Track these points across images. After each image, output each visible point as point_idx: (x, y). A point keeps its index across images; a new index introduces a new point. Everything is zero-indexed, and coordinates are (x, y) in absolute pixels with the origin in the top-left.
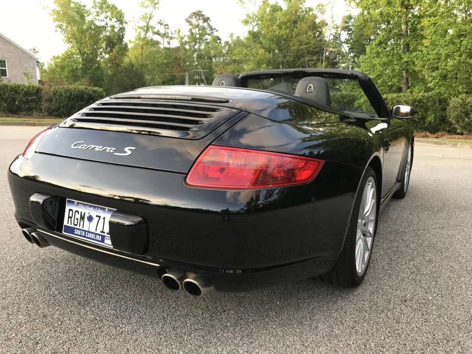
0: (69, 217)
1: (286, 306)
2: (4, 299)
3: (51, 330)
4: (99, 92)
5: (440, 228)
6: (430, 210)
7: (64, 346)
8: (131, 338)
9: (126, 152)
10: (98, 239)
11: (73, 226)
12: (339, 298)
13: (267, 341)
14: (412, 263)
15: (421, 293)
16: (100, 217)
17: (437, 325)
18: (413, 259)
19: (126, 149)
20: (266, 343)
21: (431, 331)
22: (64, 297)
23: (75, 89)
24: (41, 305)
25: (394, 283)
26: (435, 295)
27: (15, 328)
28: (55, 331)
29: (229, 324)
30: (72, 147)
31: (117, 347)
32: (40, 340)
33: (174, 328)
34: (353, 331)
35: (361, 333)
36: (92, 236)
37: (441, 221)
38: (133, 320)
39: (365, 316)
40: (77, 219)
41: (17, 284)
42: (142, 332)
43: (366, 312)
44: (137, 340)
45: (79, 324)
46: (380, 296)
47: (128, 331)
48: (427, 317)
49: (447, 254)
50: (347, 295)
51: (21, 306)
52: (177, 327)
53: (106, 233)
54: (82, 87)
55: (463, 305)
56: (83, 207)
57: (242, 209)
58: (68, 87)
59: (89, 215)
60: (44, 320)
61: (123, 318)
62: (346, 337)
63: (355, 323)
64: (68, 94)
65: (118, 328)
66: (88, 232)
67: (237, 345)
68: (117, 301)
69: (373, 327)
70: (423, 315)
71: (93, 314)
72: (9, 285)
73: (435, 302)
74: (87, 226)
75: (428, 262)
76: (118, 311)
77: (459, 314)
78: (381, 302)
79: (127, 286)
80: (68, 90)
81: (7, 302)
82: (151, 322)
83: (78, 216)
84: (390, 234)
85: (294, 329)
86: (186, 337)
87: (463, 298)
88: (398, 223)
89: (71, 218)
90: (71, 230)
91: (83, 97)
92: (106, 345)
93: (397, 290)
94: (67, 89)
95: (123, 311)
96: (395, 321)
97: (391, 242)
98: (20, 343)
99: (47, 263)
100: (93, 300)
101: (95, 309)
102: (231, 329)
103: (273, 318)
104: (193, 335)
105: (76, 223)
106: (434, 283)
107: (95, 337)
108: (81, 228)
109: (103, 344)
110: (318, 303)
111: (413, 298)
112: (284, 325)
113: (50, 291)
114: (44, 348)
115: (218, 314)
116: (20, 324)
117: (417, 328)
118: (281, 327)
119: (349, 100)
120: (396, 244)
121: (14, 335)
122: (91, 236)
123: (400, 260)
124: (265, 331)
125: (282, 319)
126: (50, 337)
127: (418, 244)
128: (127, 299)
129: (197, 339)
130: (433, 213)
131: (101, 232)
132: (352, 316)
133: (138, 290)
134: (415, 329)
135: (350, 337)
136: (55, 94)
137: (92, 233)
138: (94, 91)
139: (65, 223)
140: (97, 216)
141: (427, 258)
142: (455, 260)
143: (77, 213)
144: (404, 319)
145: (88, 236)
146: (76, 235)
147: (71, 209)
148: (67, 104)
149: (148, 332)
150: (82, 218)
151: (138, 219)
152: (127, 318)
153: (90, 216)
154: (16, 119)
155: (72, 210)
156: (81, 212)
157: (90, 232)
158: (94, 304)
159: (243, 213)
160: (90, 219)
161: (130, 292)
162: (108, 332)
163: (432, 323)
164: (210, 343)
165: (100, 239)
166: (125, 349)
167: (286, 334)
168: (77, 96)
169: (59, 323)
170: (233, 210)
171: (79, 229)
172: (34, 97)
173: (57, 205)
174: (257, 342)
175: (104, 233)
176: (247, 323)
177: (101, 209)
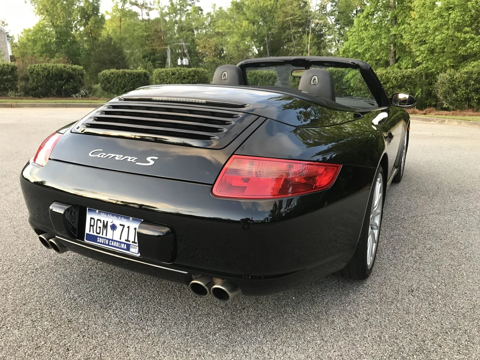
0: (91, 225)
1: (302, 301)
2: (24, 304)
3: (79, 336)
4: (78, 70)
5: (437, 214)
6: (425, 195)
7: (96, 352)
8: (159, 340)
9: (149, 162)
10: (123, 247)
11: (95, 234)
12: (351, 291)
13: (288, 338)
14: (414, 252)
15: (426, 283)
16: (124, 226)
17: (444, 314)
18: (415, 247)
19: (149, 159)
20: (288, 339)
21: (439, 322)
22: (84, 301)
23: (53, 67)
24: (63, 310)
25: (400, 273)
26: (439, 284)
27: (43, 335)
28: (83, 336)
29: (250, 322)
30: (90, 155)
31: (147, 350)
32: (70, 346)
33: (198, 328)
34: (367, 323)
35: (375, 326)
36: (117, 244)
37: (437, 206)
38: (157, 322)
39: (377, 308)
40: (100, 228)
41: (34, 289)
42: (168, 333)
43: (377, 304)
44: (165, 342)
45: (105, 328)
46: (388, 288)
47: (154, 333)
48: (434, 306)
49: (446, 241)
50: (358, 287)
51: (44, 311)
52: (201, 327)
53: (131, 242)
54: (61, 65)
55: (466, 293)
56: (106, 216)
57: (267, 218)
58: (45, 65)
59: (112, 224)
60: (70, 325)
61: (147, 320)
62: (361, 330)
63: (369, 315)
64: (46, 73)
65: (144, 331)
66: (112, 240)
67: (261, 343)
68: (138, 303)
69: (385, 319)
70: (430, 304)
71: (117, 317)
72: (27, 290)
73: (440, 291)
74: (110, 234)
75: (429, 250)
76: (141, 313)
77: (463, 303)
78: (390, 293)
79: (145, 286)
80: (46, 69)
81: (29, 308)
82: (175, 323)
83: (100, 225)
84: (391, 222)
85: (312, 324)
86: (211, 337)
87: (465, 286)
88: (397, 209)
89: (93, 226)
90: (94, 238)
91: (62, 75)
92: (136, 348)
93: (403, 280)
94: (45, 67)
95: (146, 313)
96: (405, 312)
97: (393, 230)
98: (51, 350)
99: (60, 264)
100: (114, 302)
101: (118, 312)
102: (253, 326)
103: (291, 314)
104: (218, 334)
105: (98, 231)
106: (437, 271)
107: (124, 341)
108: (104, 236)
109: (133, 348)
110: (332, 297)
111: (419, 288)
112: (302, 321)
113: (69, 294)
114: (76, 354)
115: (238, 312)
116: (46, 331)
117: (426, 318)
118: (300, 322)
119: (339, 76)
120: (398, 232)
121: (43, 343)
122: (115, 244)
123: (403, 248)
124: (285, 328)
125: (300, 315)
126: (80, 343)
127: (418, 231)
128: (147, 300)
129: (222, 339)
130: (429, 197)
131: (126, 240)
132: (364, 308)
133: (156, 290)
134: (424, 319)
135: (365, 330)
136: (32, 73)
137: (117, 241)
138: (74, 70)
139: (87, 231)
140: (121, 225)
141: (428, 246)
142: (454, 247)
143: (99, 222)
144: (412, 309)
145: (113, 244)
146: (99, 243)
147: (92, 217)
148: (46, 83)
149: (174, 333)
150: (105, 226)
151: (166, 230)
152: (151, 320)
153: (113, 224)
155: (93, 219)
156: (104, 221)
157: (114, 241)
158: (116, 306)
159: (268, 222)
160: (114, 227)
161: (149, 292)
162: (135, 335)
163: (439, 312)
164: (236, 342)
165: (125, 248)
166: (155, 352)
167: (305, 330)
168: (56, 75)
169: (86, 328)
170: (258, 220)
171: (102, 238)
172: (9, 77)
173: (77, 214)
174: (279, 339)
175: (129, 241)
176: (267, 320)
177: (125, 218)
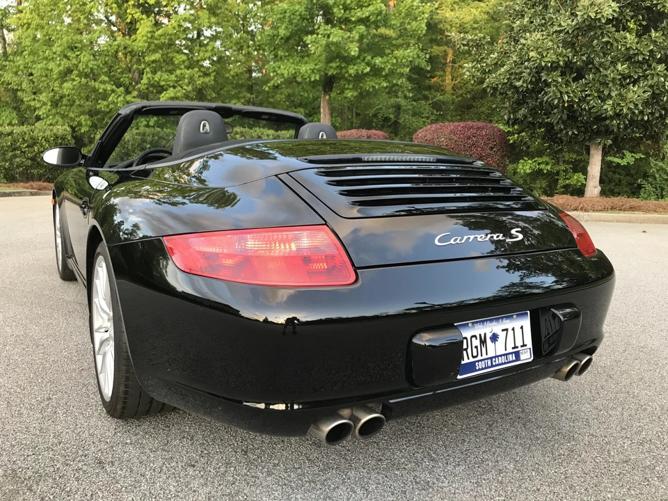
9: (517, 237)
10: (511, 359)
11: (472, 360)
16: (507, 330)
36: (503, 359)
53: (519, 347)
59: (492, 334)
66: (496, 357)
83: (476, 342)
89: (467, 349)
105: (475, 354)
108: (485, 356)
122: (500, 360)
131: (513, 348)
137: (502, 356)
143: (474, 339)
145: (497, 362)
146: (479, 370)
153: (494, 334)
156: (480, 335)
157: (499, 356)
160: (495, 338)
165: (514, 358)
175: (517, 347)
177: (507, 318)
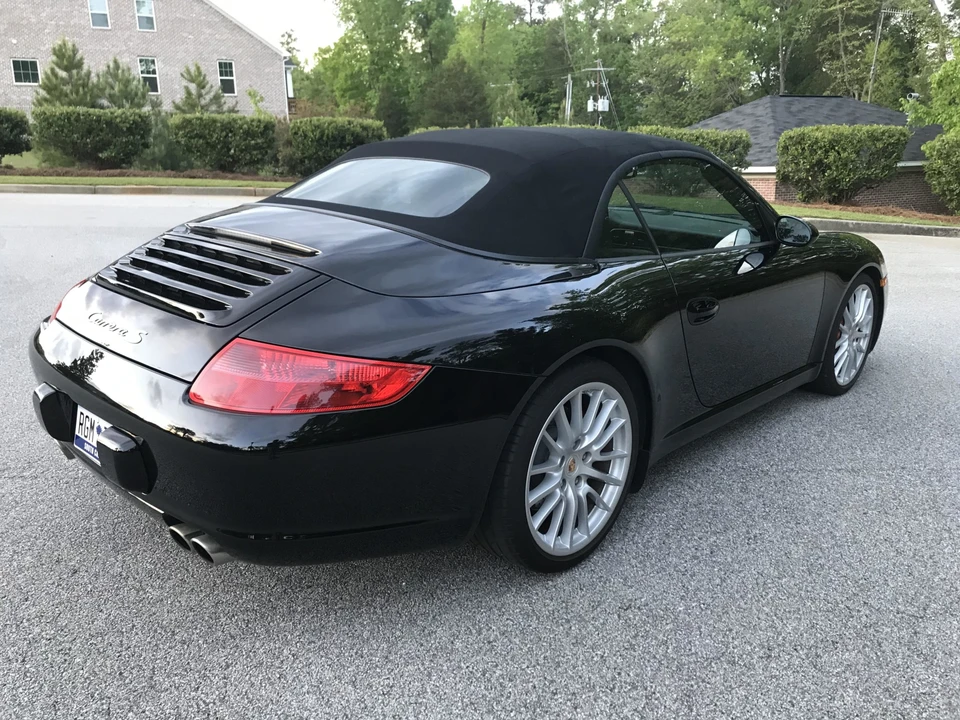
0: (80, 424)
1: (413, 591)
2: (22, 527)
4: (373, 130)
5: (851, 470)
6: (871, 428)
8: (149, 610)
12: (514, 589)
13: (335, 643)
14: (713, 539)
15: (672, 598)
17: (642, 658)
18: (724, 531)
20: (333, 646)
21: (619, 668)
22: (100, 535)
23: (329, 124)
24: (63, 544)
25: (640, 573)
26: (694, 604)
28: (58, 585)
29: (300, 609)
32: (32, 595)
33: (217, 603)
34: (486, 647)
38: (170, 583)
40: (88, 428)
42: (169, 602)
44: (155, 614)
45: (95, 579)
46: (589, 595)
47: (152, 598)
49: (805, 527)
50: (532, 585)
51: (38, 542)
52: (223, 603)
54: (341, 120)
56: (93, 413)
58: (318, 120)
59: (98, 424)
60: (54, 567)
64: (318, 133)
65: (141, 593)
71: (122, 566)
74: (96, 441)
76: (159, 566)
78: (581, 606)
80: (317, 127)
81: (23, 534)
82: (193, 589)
85: (393, 630)
86: (225, 619)
90: (82, 443)
91: (343, 138)
93: (631, 587)
94: (317, 123)
96: (573, 641)
100: (137, 544)
101: (130, 559)
102: (299, 616)
103: (375, 608)
104: (236, 618)
105: (86, 434)
107: (103, 601)
109: (106, 614)
111: (647, 606)
112: (382, 622)
113: (88, 522)
115: (298, 590)
117: (602, 657)
118: (376, 624)
120: (721, 497)
123: (697, 529)
124: (344, 628)
125: (388, 612)
126: (47, 594)
127: (767, 501)
129: (237, 625)
132: (508, 622)
134: (595, 658)
135: (473, 656)
136: (296, 133)
138: (365, 128)
139: (77, 433)
140: (105, 428)
143: (87, 420)
145: (97, 455)
147: (82, 412)
148: (317, 153)
149: (177, 604)
150: (92, 427)
153: (99, 427)
154: (226, 182)
155: (83, 415)
156: (91, 420)
162: (124, 597)
163: (637, 653)
164: (252, 634)
167: (374, 637)
168: (334, 138)
171: (89, 444)
172: (259, 141)
174: (320, 643)
176: (329, 610)
